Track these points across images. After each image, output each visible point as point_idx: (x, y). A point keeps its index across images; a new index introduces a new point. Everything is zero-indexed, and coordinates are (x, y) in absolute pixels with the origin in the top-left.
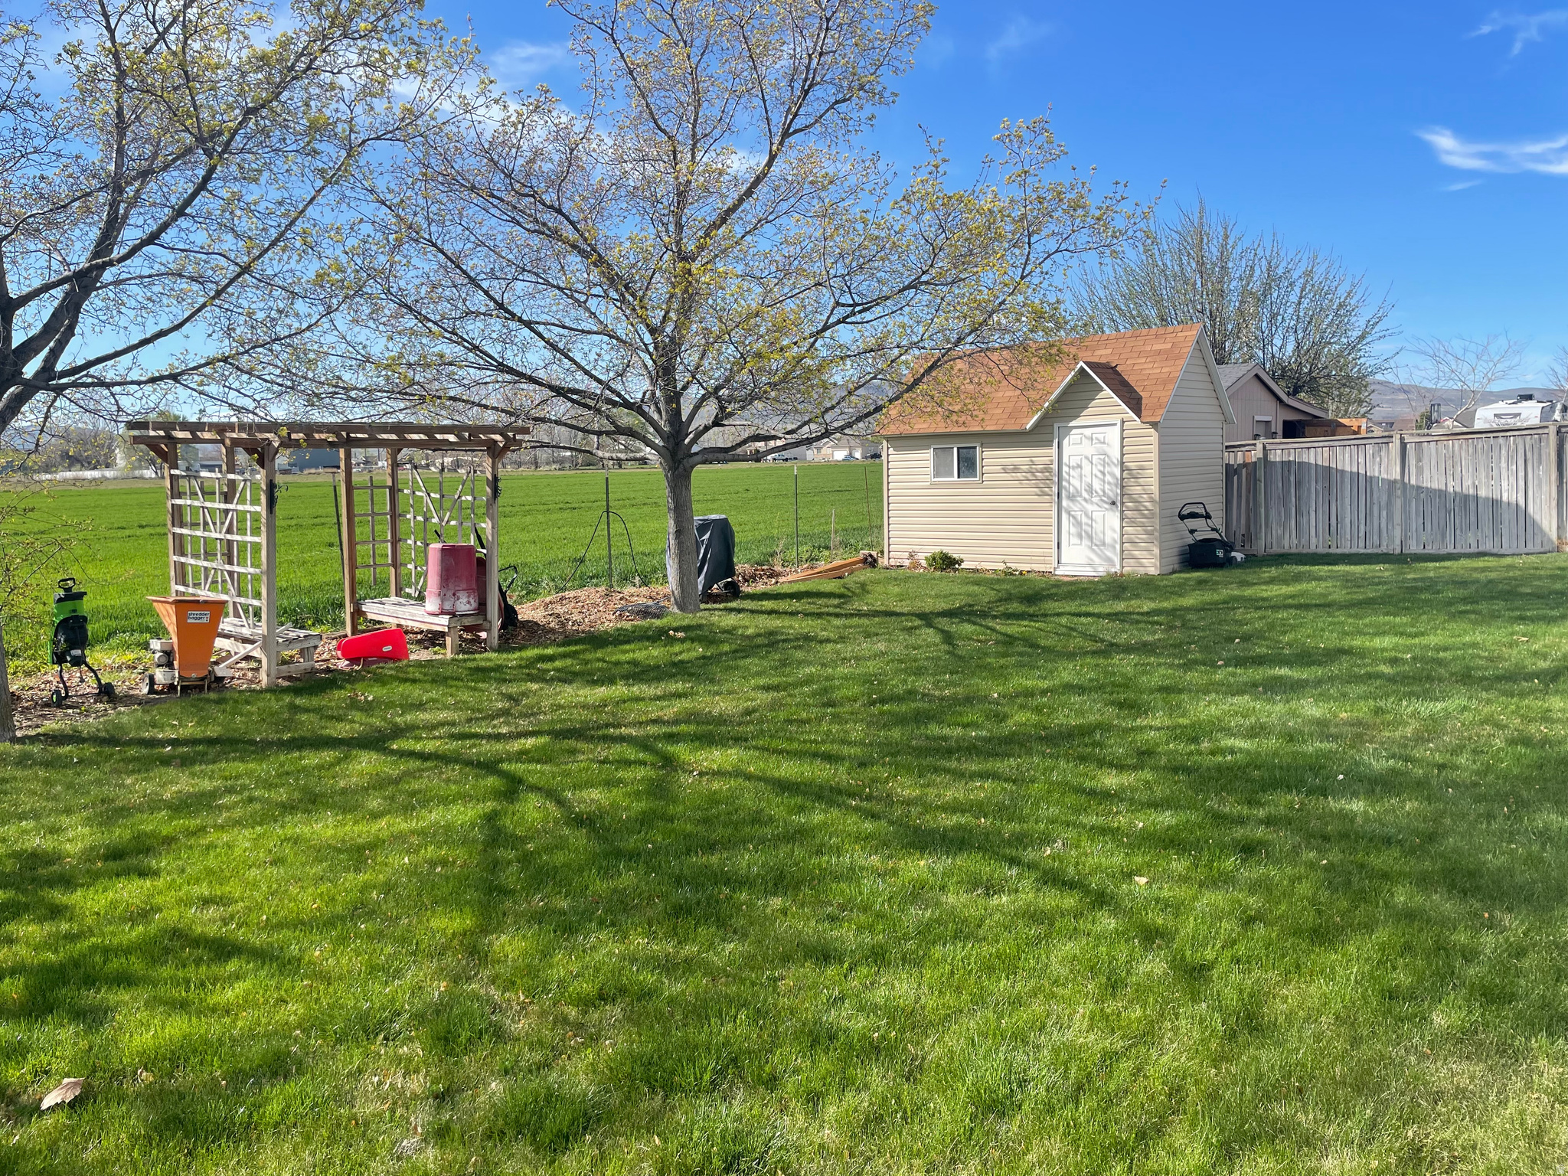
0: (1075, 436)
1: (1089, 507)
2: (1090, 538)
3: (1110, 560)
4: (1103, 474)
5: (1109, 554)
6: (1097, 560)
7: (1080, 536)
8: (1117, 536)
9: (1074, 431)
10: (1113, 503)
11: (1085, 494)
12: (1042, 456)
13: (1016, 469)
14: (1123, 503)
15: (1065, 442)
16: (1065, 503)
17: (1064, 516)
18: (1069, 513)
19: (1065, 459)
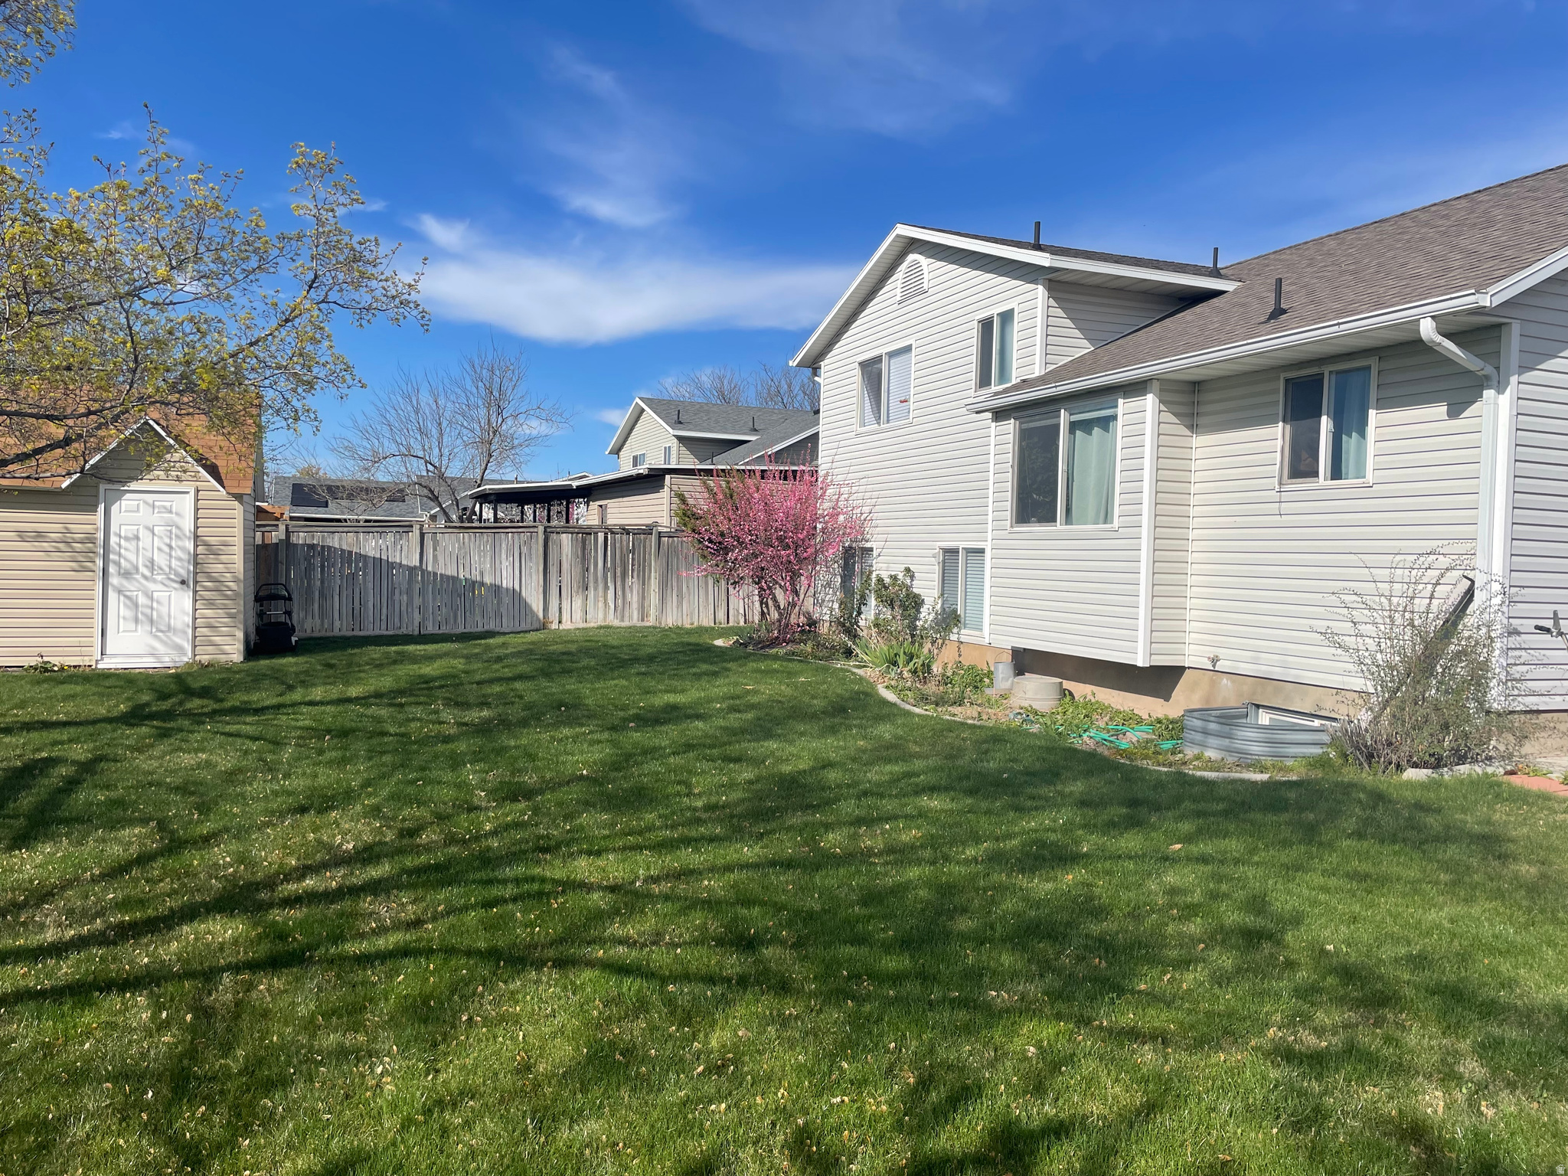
0: (128, 502)
1: (151, 586)
2: (152, 621)
3: (180, 649)
4: (171, 547)
5: (178, 640)
6: (161, 648)
7: (137, 620)
8: (189, 620)
9: (128, 496)
10: (183, 582)
11: (142, 569)
12: (79, 522)
13: (40, 536)
14: (196, 582)
15: (115, 508)
16: (114, 580)
17: (112, 596)
18: (120, 592)
19: (114, 528)
